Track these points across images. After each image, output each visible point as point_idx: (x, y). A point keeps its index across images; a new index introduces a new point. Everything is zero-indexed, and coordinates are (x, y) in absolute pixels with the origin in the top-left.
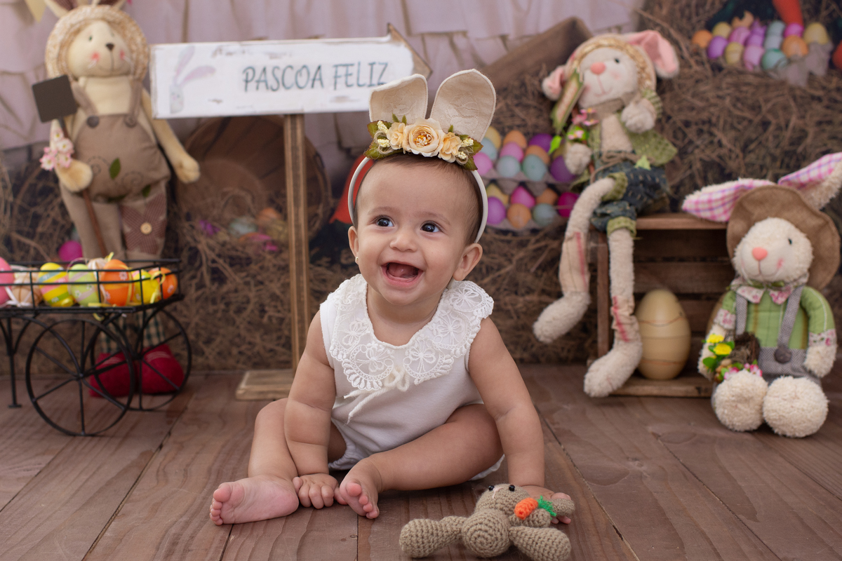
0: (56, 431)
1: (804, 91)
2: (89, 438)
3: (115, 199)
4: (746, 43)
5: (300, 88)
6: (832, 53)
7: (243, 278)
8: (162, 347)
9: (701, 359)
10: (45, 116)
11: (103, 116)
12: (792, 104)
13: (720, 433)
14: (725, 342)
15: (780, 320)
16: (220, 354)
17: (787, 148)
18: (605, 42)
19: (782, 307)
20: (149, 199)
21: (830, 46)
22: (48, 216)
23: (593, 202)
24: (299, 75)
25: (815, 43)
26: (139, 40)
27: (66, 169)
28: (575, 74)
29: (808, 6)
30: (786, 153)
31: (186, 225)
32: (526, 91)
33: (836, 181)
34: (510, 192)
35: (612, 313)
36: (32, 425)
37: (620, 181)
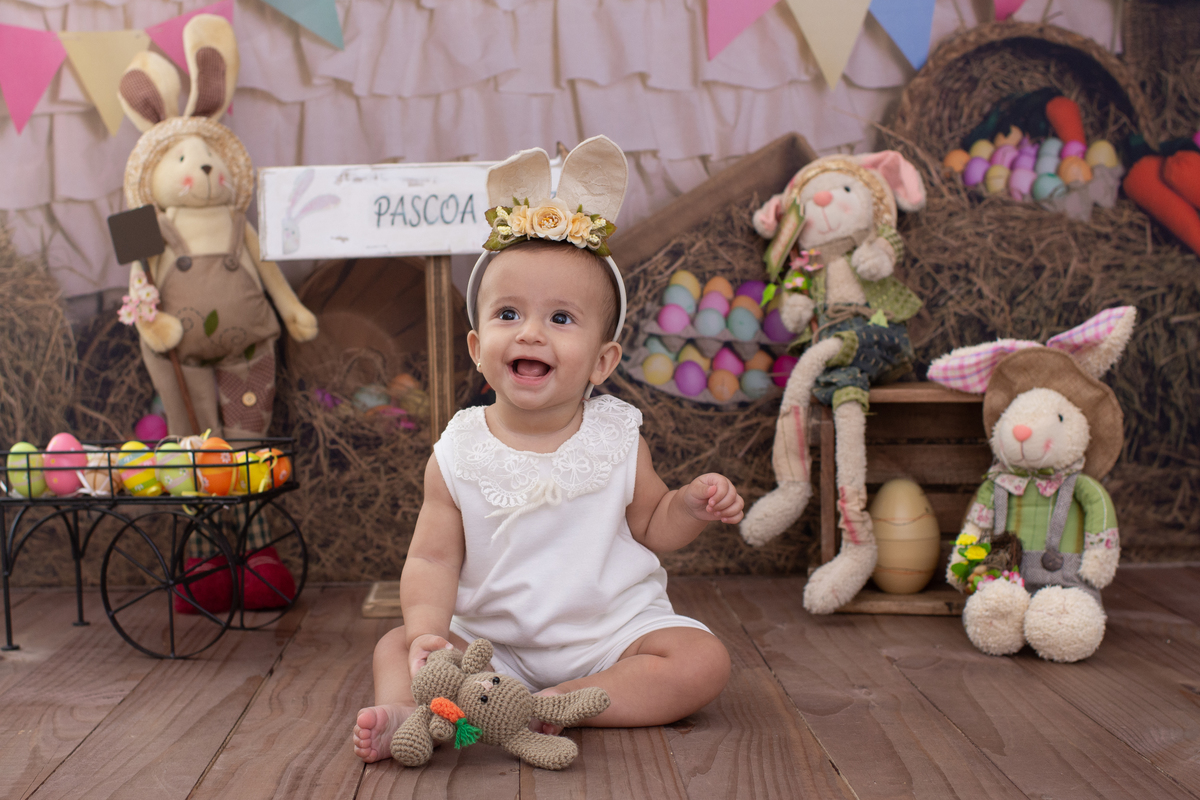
0: (138, 652)
1: (1088, 227)
2: (181, 661)
3: (210, 361)
4: (1013, 166)
5: (447, 223)
6: (1122, 179)
7: (370, 463)
8: (267, 550)
9: (950, 566)
10: (124, 258)
11: (197, 257)
12: (1073, 243)
13: (971, 657)
14: (979, 543)
15: (1049, 516)
16: (339, 560)
17: (1066, 300)
18: (833, 166)
19: (1051, 501)
20: (253, 362)
21: (1119, 170)
22: (123, 382)
23: (815, 367)
24: (445, 206)
25: (1100, 166)
26: (242, 160)
27: (150, 324)
28: (794, 206)
29: (1091, 119)
30: (1065, 306)
31: (299, 394)
32: (733, 227)
33: (1118, 342)
34: (712, 355)
35: (839, 509)
36: (105, 646)
37: (849, 342)
